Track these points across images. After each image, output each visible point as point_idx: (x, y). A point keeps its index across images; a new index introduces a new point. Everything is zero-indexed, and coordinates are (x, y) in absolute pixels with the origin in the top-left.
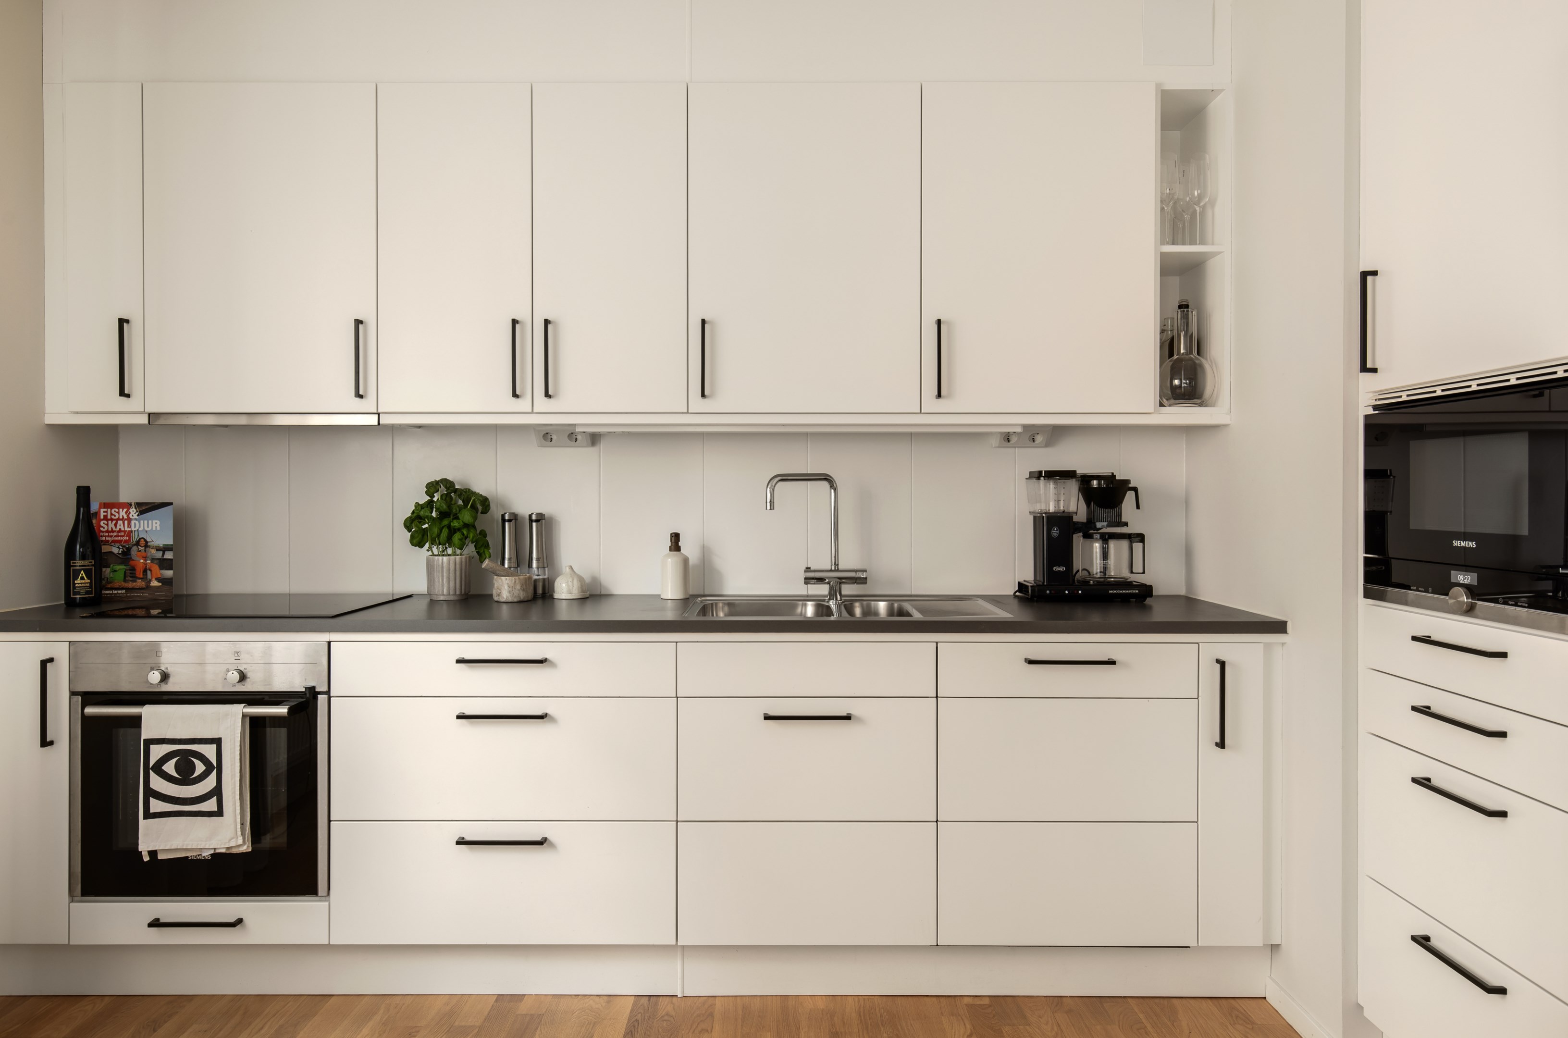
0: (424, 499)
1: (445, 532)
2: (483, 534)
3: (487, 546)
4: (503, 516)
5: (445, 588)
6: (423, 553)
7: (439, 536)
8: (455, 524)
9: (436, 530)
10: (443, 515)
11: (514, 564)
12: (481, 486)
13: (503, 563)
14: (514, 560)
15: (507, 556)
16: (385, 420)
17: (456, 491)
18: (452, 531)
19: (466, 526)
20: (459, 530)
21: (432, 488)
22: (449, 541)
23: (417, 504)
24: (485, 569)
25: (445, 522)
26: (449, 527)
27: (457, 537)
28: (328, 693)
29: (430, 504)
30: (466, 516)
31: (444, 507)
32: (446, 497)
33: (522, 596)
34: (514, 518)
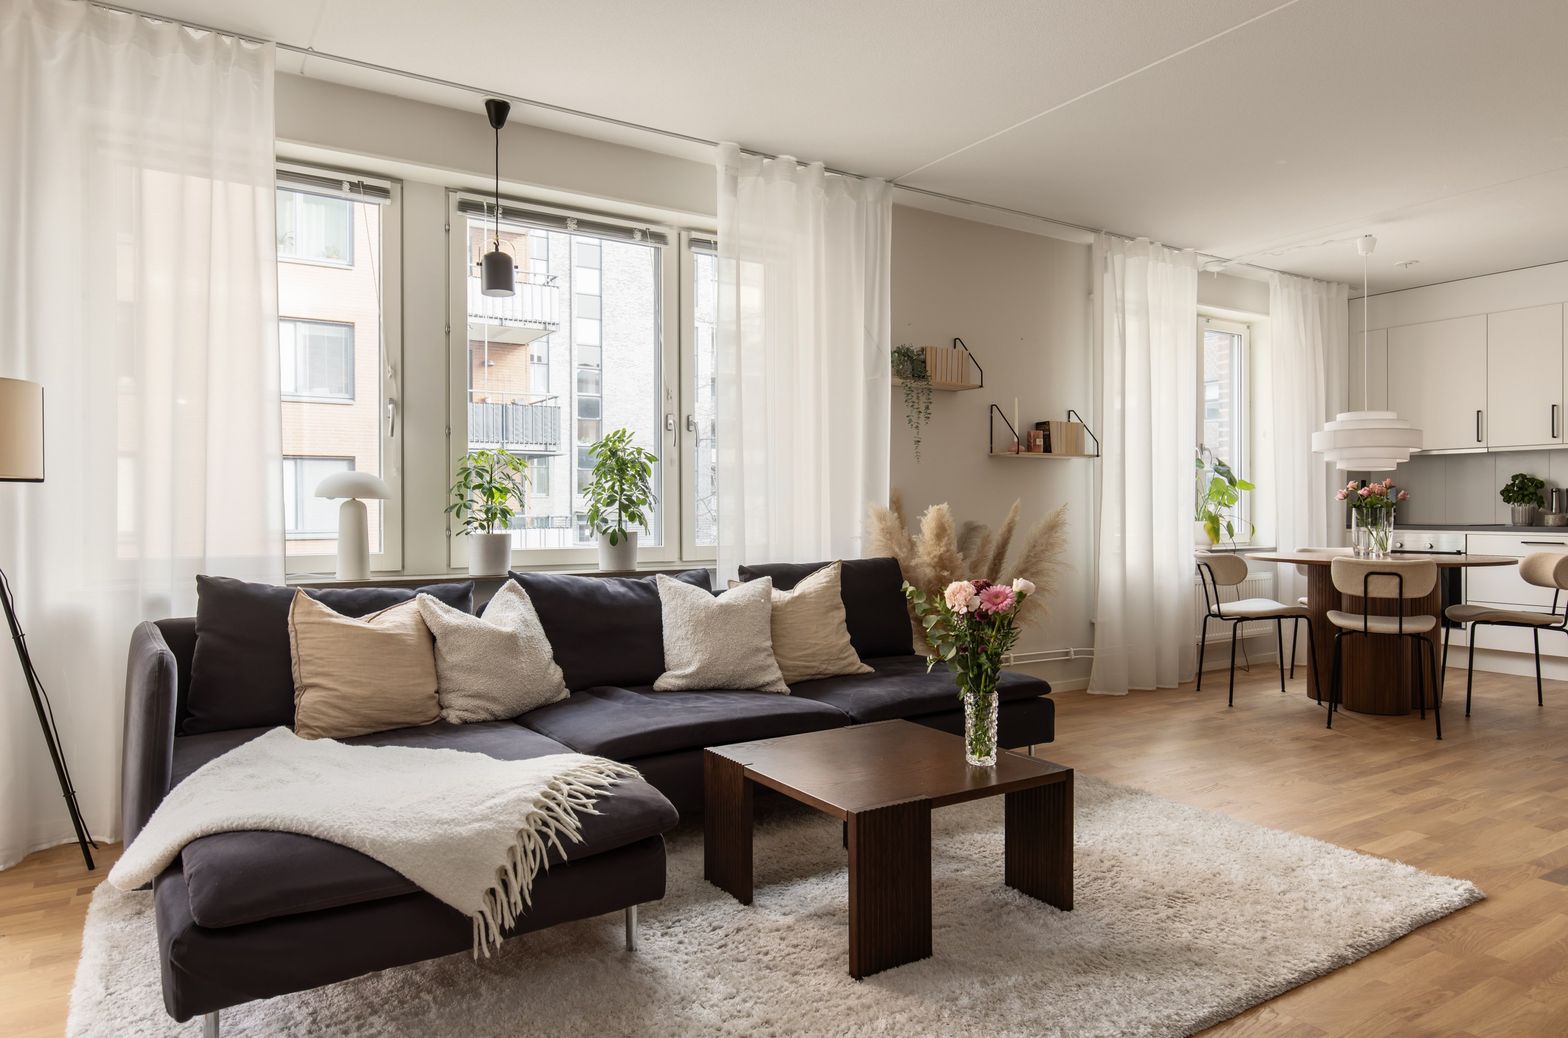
0: (1510, 482)
1: (1520, 496)
2: (1541, 498)
3: (1543, 503)
4: (1552, 490)
5: (1520, 519)
6: (1511, 505)
7: (1517, 498)
8: (1526, 493)
9: (1516, 496)
10: (1520, 489)
11: (1558, 511)
12: (1541, 476)
13: (1552, 510)
14: (1558, 510)
15: (1554, 507)
16: (1490, 450)
17: (1527, 479)
18: (1524, 496)
19: (1532, 493)
20: (1527, 495)
21: (1514, 478)
22: (1523, 500)
23: (1507, 485)
24: (1540, 512)
25: (1521, 492)
26: (1523, 494)
27: (1526, 499)
28: (1466, 553)
29: (1513, 485)
30: (1532, 490)
31: (1520, 485)
32: (1522, 482)
33: (1560, 523)
34: (1558, 491)
